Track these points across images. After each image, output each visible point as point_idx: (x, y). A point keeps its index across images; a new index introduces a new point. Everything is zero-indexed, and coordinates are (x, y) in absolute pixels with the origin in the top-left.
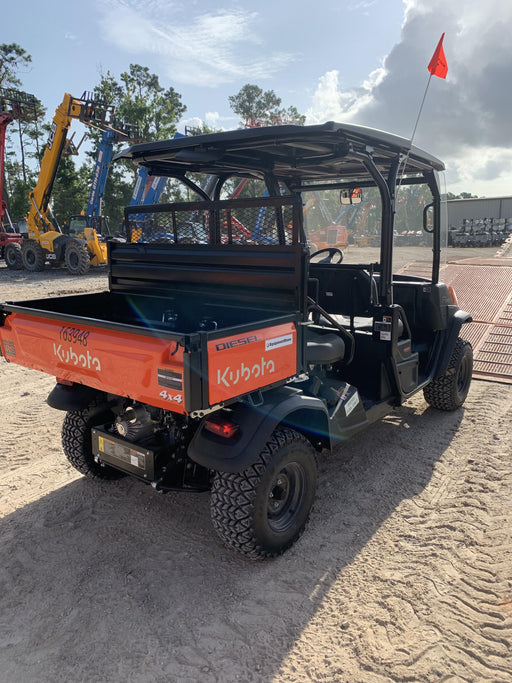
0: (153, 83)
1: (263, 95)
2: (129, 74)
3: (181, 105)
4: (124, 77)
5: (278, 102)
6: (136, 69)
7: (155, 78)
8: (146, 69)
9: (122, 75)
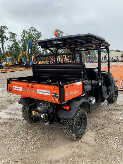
0: (36, 30)
1: (60, 31)
2: (30, 29)
3: (41, 35)
4: (29, 30)
5: (63, 33)
6: (32, 28)
7: (36, 29)
8: (34, 28)
9: (29, 29)
